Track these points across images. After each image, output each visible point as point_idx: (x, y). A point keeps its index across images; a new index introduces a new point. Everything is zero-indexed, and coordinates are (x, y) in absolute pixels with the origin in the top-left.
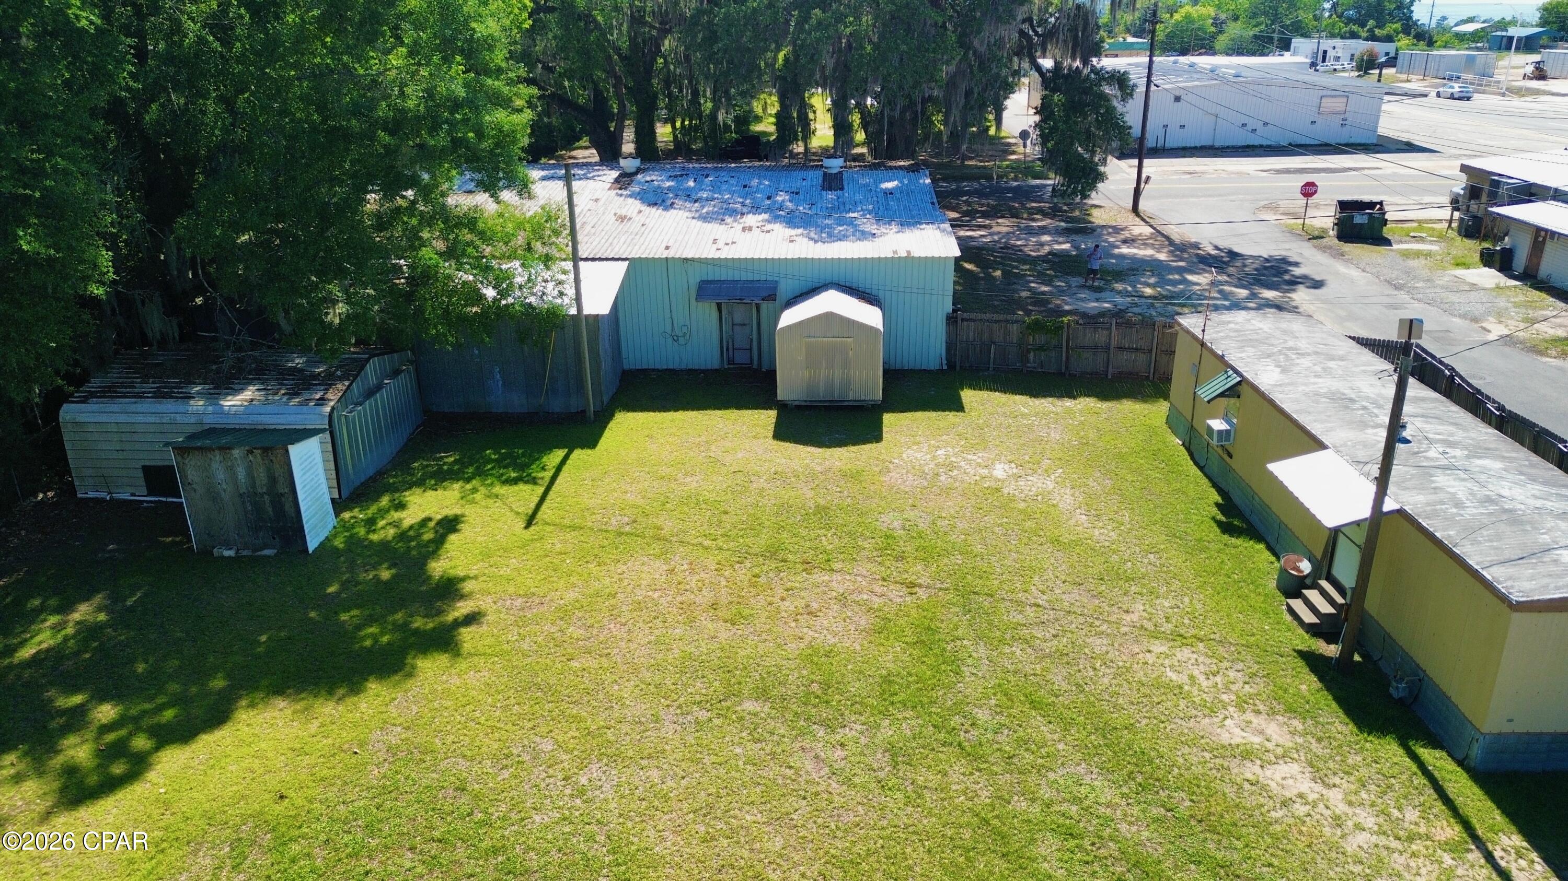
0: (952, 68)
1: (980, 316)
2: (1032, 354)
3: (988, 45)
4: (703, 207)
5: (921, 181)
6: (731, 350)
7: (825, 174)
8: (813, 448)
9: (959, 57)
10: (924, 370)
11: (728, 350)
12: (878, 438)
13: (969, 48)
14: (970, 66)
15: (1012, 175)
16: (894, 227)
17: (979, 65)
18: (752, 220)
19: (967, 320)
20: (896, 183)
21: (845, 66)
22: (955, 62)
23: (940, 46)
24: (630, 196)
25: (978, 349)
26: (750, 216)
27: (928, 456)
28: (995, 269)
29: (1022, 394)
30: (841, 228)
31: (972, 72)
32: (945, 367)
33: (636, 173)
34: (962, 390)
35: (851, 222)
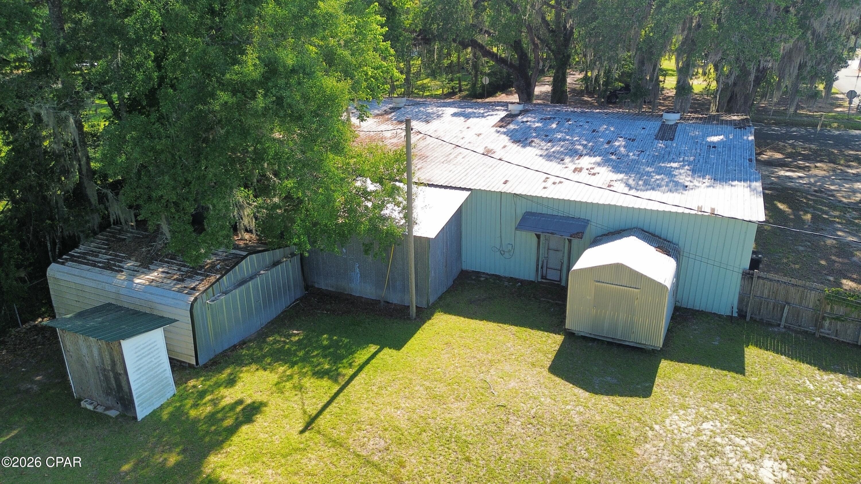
0: (790, 44)
1: (776, 277)
2: (828, 321)
3: (828, 27)
4: (553, 146)
5: (745, 138)
6: (545, 269)
7: (663, 125)
8: (581, 391)
9: (797, 36)
10: (714, 314)
11: (542, 268)
12: (646, 392)
13: (808, 29)
14: (807, 44)
15: (836, 125)
16: (707, 181)
17: (816, 43)
18: (586, 162)
19: (763, 279)
20: (721, 137)
21: (693, 41)
22: (792, 41)
23: (780, 27)
24: (505, 133)
25: (771, 306)
26: (587, 157)
27: (692, 429)
28: (806, 212)
29: (810, 363)
30: (658, 177)
31: (808, 49)
32: (735, 315)
33: (518, 115)
34: (747, 346)
35: (669, 173)
